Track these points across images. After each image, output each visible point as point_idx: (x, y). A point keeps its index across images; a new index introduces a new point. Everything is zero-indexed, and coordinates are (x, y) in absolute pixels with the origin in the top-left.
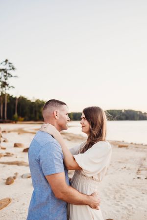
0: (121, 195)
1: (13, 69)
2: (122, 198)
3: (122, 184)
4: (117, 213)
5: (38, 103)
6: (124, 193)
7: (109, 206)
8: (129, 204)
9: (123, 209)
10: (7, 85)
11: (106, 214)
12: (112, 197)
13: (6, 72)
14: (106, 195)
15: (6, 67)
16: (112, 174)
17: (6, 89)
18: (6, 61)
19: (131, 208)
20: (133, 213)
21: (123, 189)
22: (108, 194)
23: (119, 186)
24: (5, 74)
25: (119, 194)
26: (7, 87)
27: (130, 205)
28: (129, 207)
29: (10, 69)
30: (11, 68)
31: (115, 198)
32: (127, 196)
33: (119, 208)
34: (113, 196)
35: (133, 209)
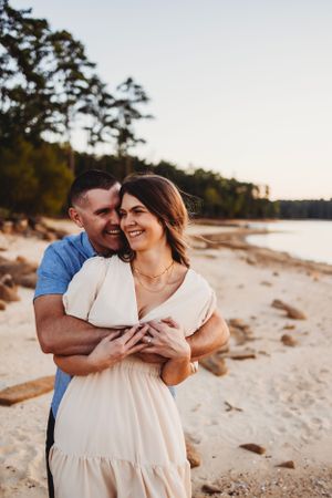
0: (307, 396)
1: (144, 99)
2: (307, 402)
3: (323, 371)
4: (279, 433)
5: (201, 178)
6: (318, 391)
7: (268, 415)
8: (317, 416)
9: (296, 426)
10: (131, 136)
11: (252, 432)
12: (283, 397)
13: (128, 108)
14: (272, 391)
15: (130, 95)
16: (312, 345)
17: (128, 146)
18: (129, 81)
19: (318, 425)
20: (318, 438)
21: (319, 382)
22: (278, 389)
23: (314, 376)
24: (127, 112)
25: (304, 392)
26: (130, 142)
27: (319, 421)
28: (310, 424)
29: (138, 101)
30: (140, 97)
31: (290, 400)
32: (322, 398)
33: (287, 423)
34: (288, 394)
35: (321, 428)
